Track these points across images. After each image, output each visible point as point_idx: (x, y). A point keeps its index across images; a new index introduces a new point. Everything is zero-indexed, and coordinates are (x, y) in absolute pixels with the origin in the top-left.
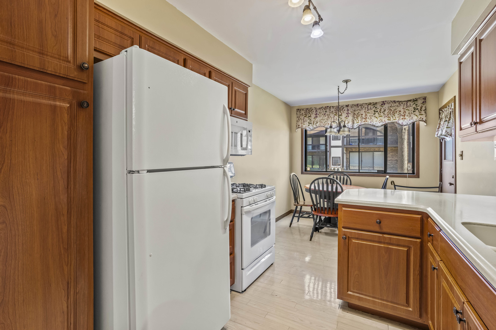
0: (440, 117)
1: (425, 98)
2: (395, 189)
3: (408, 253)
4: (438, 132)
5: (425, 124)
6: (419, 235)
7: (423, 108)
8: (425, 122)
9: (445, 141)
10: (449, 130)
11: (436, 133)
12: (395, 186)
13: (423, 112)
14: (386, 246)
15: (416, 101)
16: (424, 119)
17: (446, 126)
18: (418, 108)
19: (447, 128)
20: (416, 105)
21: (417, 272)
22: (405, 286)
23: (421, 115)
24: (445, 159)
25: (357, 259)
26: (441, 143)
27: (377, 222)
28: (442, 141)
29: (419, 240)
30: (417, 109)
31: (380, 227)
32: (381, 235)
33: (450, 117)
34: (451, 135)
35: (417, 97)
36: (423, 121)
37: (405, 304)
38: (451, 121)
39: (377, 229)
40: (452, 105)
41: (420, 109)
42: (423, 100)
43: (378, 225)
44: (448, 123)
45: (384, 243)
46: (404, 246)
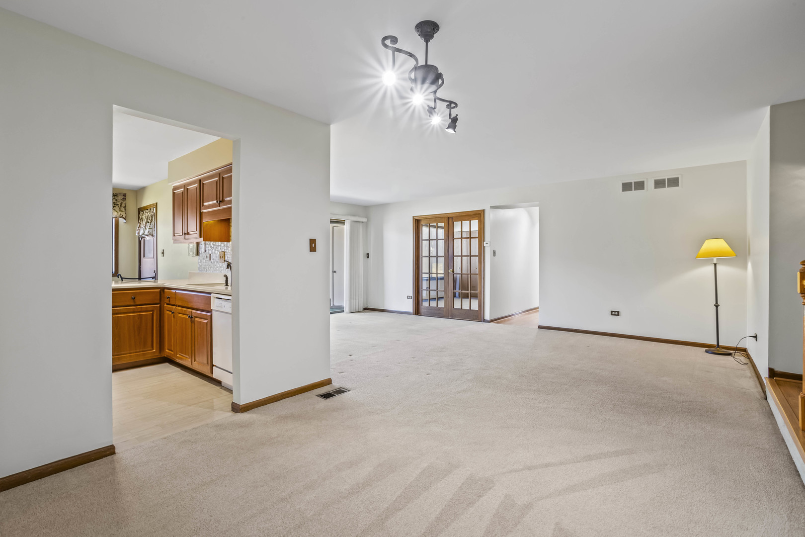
0: (139, 217)
1: (125, 195)
2: (122, 280)
3: (153, 315)
4: (140, 231)
5: (125, 221)
6: (158, 302)
7: (123, 205)
8: (125, 219)
9: (144, 240)
10: (151, 231)
11: (137, 232)
12: (122, 278)
13: (123, 209)
14: (138, 314)
15: (116, 196)
16: (124, 216)
17: (148, 227)
18: (118, 203)
19: (149, 228)
20: (116, 200)
21: (158, 325)
22: (151, 337)
23: (121, 211)
24: (144, 257)
25: (117, 329)
26: (140, 242)
27: (132, 298)
28: (141, 239)
29: (159, 305)
30: (117, 205)
31: (134, 302)
32: (135, 307)
33: (152, 220)
34: (153, 236)
35: (118, 193)
36: (123, 218)
37: (151, 349)
38: (153, 223)
39: (132, 303)
40: (153, 210)
41: (121, 205)
42: (123, 197)
43: (132, 300)
44: (150, 224)
45: (137, 312)
46: (150, 311)
